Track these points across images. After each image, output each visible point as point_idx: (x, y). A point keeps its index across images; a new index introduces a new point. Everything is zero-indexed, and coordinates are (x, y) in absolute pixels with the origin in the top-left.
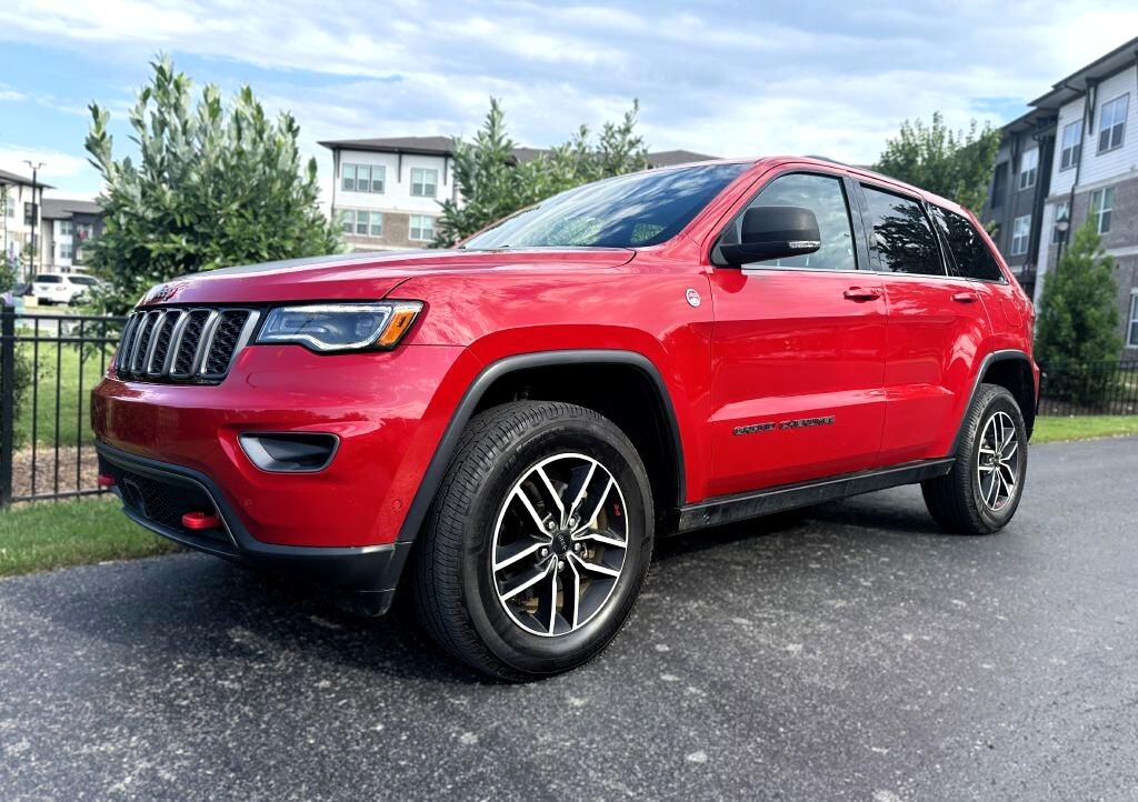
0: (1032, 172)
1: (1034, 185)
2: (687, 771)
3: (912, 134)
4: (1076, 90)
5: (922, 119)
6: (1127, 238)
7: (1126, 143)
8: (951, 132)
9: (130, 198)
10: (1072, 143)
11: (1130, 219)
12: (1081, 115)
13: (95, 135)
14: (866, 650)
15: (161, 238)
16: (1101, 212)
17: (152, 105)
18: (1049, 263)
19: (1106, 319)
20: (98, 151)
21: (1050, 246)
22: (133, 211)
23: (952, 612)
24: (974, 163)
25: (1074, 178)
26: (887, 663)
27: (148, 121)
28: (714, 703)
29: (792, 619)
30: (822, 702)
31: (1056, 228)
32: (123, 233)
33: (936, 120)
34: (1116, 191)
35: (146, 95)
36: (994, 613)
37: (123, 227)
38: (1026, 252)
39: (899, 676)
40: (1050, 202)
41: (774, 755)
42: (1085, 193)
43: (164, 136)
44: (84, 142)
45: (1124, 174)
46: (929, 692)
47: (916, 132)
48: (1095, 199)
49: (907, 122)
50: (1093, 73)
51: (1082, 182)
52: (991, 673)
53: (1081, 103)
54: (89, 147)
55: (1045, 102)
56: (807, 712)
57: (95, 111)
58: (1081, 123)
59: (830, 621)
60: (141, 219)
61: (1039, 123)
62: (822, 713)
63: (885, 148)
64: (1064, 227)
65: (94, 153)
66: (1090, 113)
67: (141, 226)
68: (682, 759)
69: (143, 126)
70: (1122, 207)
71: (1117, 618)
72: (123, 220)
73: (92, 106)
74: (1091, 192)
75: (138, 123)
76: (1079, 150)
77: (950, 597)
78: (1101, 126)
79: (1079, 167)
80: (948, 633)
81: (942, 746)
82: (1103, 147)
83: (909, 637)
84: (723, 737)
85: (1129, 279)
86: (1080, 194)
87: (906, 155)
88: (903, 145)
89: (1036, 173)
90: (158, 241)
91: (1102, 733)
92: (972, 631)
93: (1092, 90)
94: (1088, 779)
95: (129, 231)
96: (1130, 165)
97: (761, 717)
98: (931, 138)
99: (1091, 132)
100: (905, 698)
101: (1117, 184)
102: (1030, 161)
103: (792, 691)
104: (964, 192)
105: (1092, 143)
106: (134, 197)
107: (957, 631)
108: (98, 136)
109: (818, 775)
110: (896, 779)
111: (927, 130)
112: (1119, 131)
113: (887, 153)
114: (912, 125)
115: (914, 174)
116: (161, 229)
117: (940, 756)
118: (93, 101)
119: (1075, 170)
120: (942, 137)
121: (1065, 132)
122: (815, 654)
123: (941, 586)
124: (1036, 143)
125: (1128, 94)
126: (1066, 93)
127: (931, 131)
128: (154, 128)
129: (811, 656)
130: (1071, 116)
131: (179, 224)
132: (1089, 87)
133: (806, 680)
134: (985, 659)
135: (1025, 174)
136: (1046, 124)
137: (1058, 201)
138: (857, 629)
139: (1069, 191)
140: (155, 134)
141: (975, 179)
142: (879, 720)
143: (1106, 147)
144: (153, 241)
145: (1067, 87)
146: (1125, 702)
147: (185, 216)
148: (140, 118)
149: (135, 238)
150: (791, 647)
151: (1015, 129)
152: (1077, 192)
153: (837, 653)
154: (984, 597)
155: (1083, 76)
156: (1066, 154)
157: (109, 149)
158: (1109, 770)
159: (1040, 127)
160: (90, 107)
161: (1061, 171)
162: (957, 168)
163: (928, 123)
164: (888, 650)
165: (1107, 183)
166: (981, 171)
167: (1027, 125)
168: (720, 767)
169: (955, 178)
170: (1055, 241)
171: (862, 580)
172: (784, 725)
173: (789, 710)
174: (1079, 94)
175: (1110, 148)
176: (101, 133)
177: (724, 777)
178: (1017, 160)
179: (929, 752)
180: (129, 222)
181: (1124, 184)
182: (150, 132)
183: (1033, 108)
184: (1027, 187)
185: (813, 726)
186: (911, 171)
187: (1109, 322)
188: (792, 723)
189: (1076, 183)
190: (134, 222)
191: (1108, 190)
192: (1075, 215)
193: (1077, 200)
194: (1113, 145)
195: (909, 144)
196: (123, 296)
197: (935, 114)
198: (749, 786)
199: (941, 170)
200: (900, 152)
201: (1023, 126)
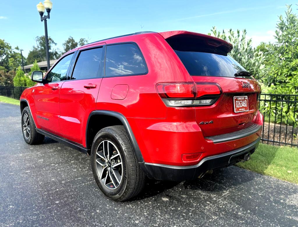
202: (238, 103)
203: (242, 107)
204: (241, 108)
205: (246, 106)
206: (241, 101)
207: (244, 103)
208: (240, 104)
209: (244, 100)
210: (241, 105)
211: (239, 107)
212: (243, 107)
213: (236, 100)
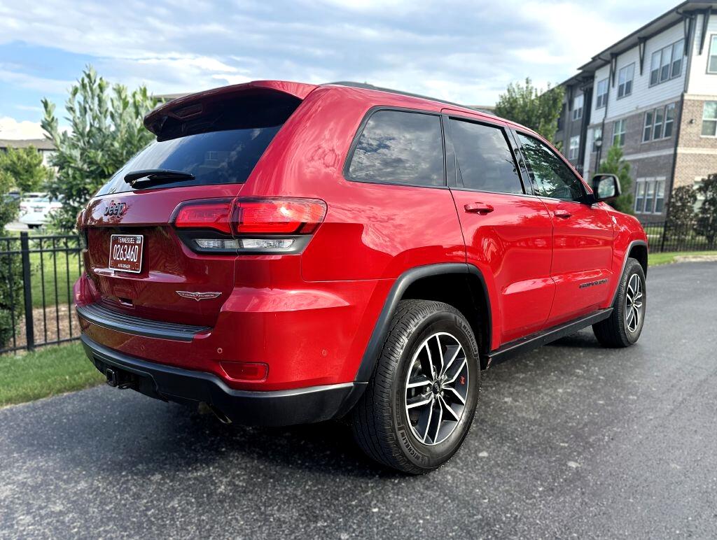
0: (580, 109)
1: (581, 117)
2: (482, 461)
3: (514, 92)
4: (604, 60)
5: (520, 83)
6: (634, 149)
7: (633, 92)
8: (536, 89)
9: (74, 158)
10: (602, 93)
11: (636, 138)
12: (608, 76)
13: (48, 119)
14: (543, 398)
15: (94, 181)
16: (620, 133)
17: (79, 97)
18: (591, 164)
19: (626, 200)
20: (49, 129)
21: (591, 155)
22: (76, 166)
23: (578, 377)
24: (550, 109)
25: (604, 113)
26: (554, 404)
27: (77, 107)
28: (481, 429)
29: (502, 385)
30: (531, 425)
31: (594, 144)
32: (71, 180)
33: (527, 83)
34: (628, 121)
35: (75, 92)
36: (597, 375)
37: (71, 176)
38: (577, 158)
39: (561, 410)
40: (590, 128)
41: (518, 451)
42: (611, 122)
43: (87, 116)
44: (41, 124)
45: (632, 111)
46: (578, 417)
47: (516, 90)
48: (616, 126)
49: (511, 84)
50: (615, 50)
51: (609, 115)
52: (604, 405)
53: (608, 68)
54: (43, 127)
55: (587, 67)
56: (526, 430)
57: (46, 104)
58: (607, 81)
59: (521, 385)
60: (80, 170)
61: (583, 81)
62: (532, 430)
63: (498, 100)
64: (599, 143)
65: (47, 130)
66: (613, 74)
67: (81, 174)
68: (476, 455)
69: (74, 111)
70: (631, 131)
71: (655, 374)
72: (70, 172)
73: (44, 100)
74: (613, 122)
75: (71, 109)
76: (607, 96)
77: (574, 368)
78: (619, 82)
79: (606, 106)
80: (579, 387)
81: (591, 440)
82: (620, 95)
83: (560, 391)
84: (491, 444)
85: (635, 173)
86: (608, 123)
87: (511, 104)
88: (509, 99)
89: (582, 110)
90: (93, 183)
91: (658, 429)
92: (590, 386)
93: (614, 60)
94: (656, 450)
95: (74, 178)
96: (635, 106)
97: (505, 434)
98: (525, 93)
99: (613, 86)
100: (568, 420)
101: (628, 117)
102: (579, 102)
103: (515, 420)
104: (544, 126)
105: (614, 92)
106: (76, 157)
107: (582, 386)
108: (49, 119)
109: (540, 457)
110: (575, 456)
111: (523, 88)
112: (629, 84)
113: (500, 103)
114: (514, 86)
115: (516, 115)
116: (94, 176)
117: (591, 446)
118: (45, 98)
119: (604, 108)
120: (531, 93)
121: (598, 86)
122: (519, 402)
123: (568, 363)
124: (582, 92)
125: (634, 63)
126: (599, 62)
127: (525, 89)
128: (80, 112)
129: (517, 403)
130: (602, 75)
131: (107, 173)
132: (612, 58)
133: (519, 415)
134: (599, 399)
135: (576, 111)
136: (587, 80)
137: (595, 127)
138: (535, 388)
139: (601, 121)
140: (81, 115)
141: (550, 118)
142: (560, 431)
143: (622, 94)
144: (90, 184)
145: (600, 58)
146: (667, 414)
147: (109, 168)
148: (72, 106)
149: (79, 182)
150: (506, 399)
151: (570, 83)
152: (606, 122)
153: (529, 401)
154: (590, 367)
155: (609, 52)
156: (599, 98)
157: (56, 127)
158: (665, 444)
159: (584, 82)
160: (42, 101)
161: (596, 109)
162: (540, 112)
163: (523, 85)
164: (553, 398)
165: (623, 117)
166: (553, 112)
167: (577, 81)
168: (495, 457)
169: (539, 117)
170: (594, 151)
171: (528, 362)
172: (517, 437)
173: (516, 429)
174: (607, 63)
175: (624, 95)
176: (51, 117)
177: (499, 462)
178: (571, 102)
179: (586, 444)
180: (74, 174)
181: (632, 117)
182: (78, 114)
183: (580, 71)
184: (577, 118)
185: (530, 435)
186: (512, 114)
187: (627, 201)
188: (521, 436)
189: (606, 116)
190: (78, 172)
191: (623, 121)
192: (605, 136)
193: (606, 127)
194: (626, 93)
195: (513, 98)
196: (71, 217)
197: (527, 79)
198: (512, 465)
199: (530, 113)
200: (507, 102)
201: (575, 82)
202: (118, 249)
203: (125, 259)
204: (123, 262)
205: (135, 261)
206: (126, 246)
207: (132, 252)
208: (122, 252)
209: (132, 245)
210: (124, 256)
211: (118, 259)
212: (127, 262)
213: (116, 241)
